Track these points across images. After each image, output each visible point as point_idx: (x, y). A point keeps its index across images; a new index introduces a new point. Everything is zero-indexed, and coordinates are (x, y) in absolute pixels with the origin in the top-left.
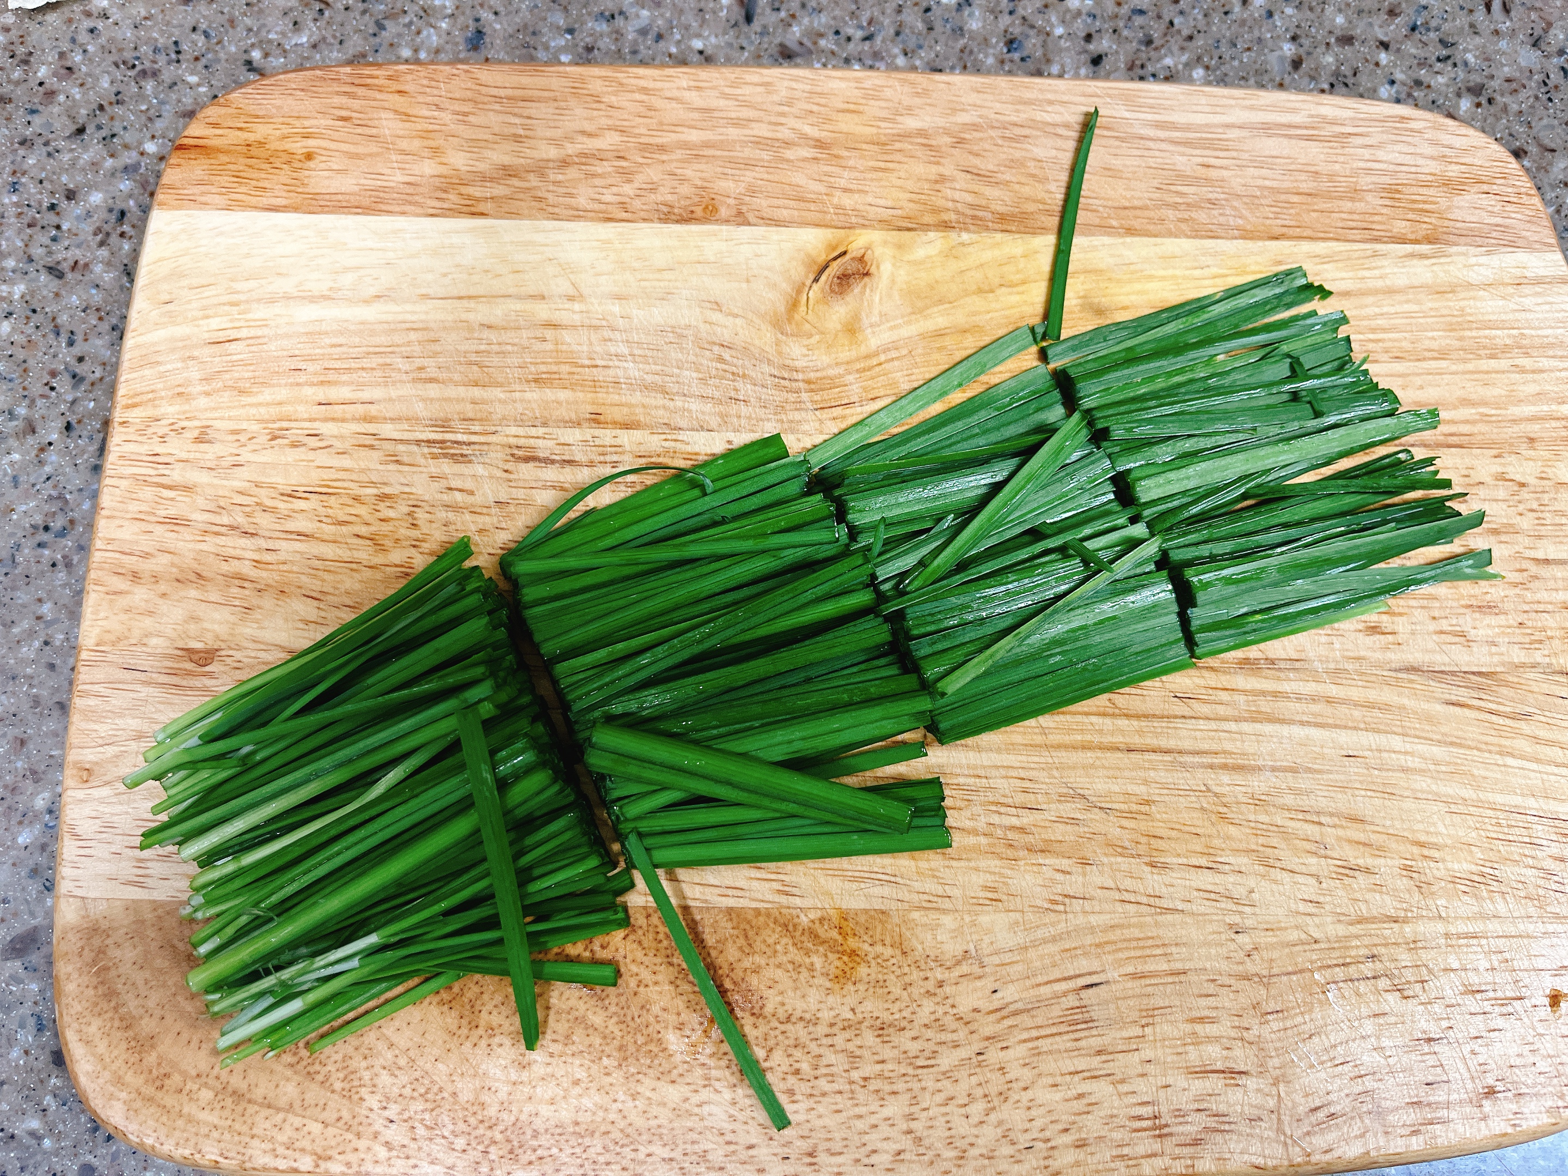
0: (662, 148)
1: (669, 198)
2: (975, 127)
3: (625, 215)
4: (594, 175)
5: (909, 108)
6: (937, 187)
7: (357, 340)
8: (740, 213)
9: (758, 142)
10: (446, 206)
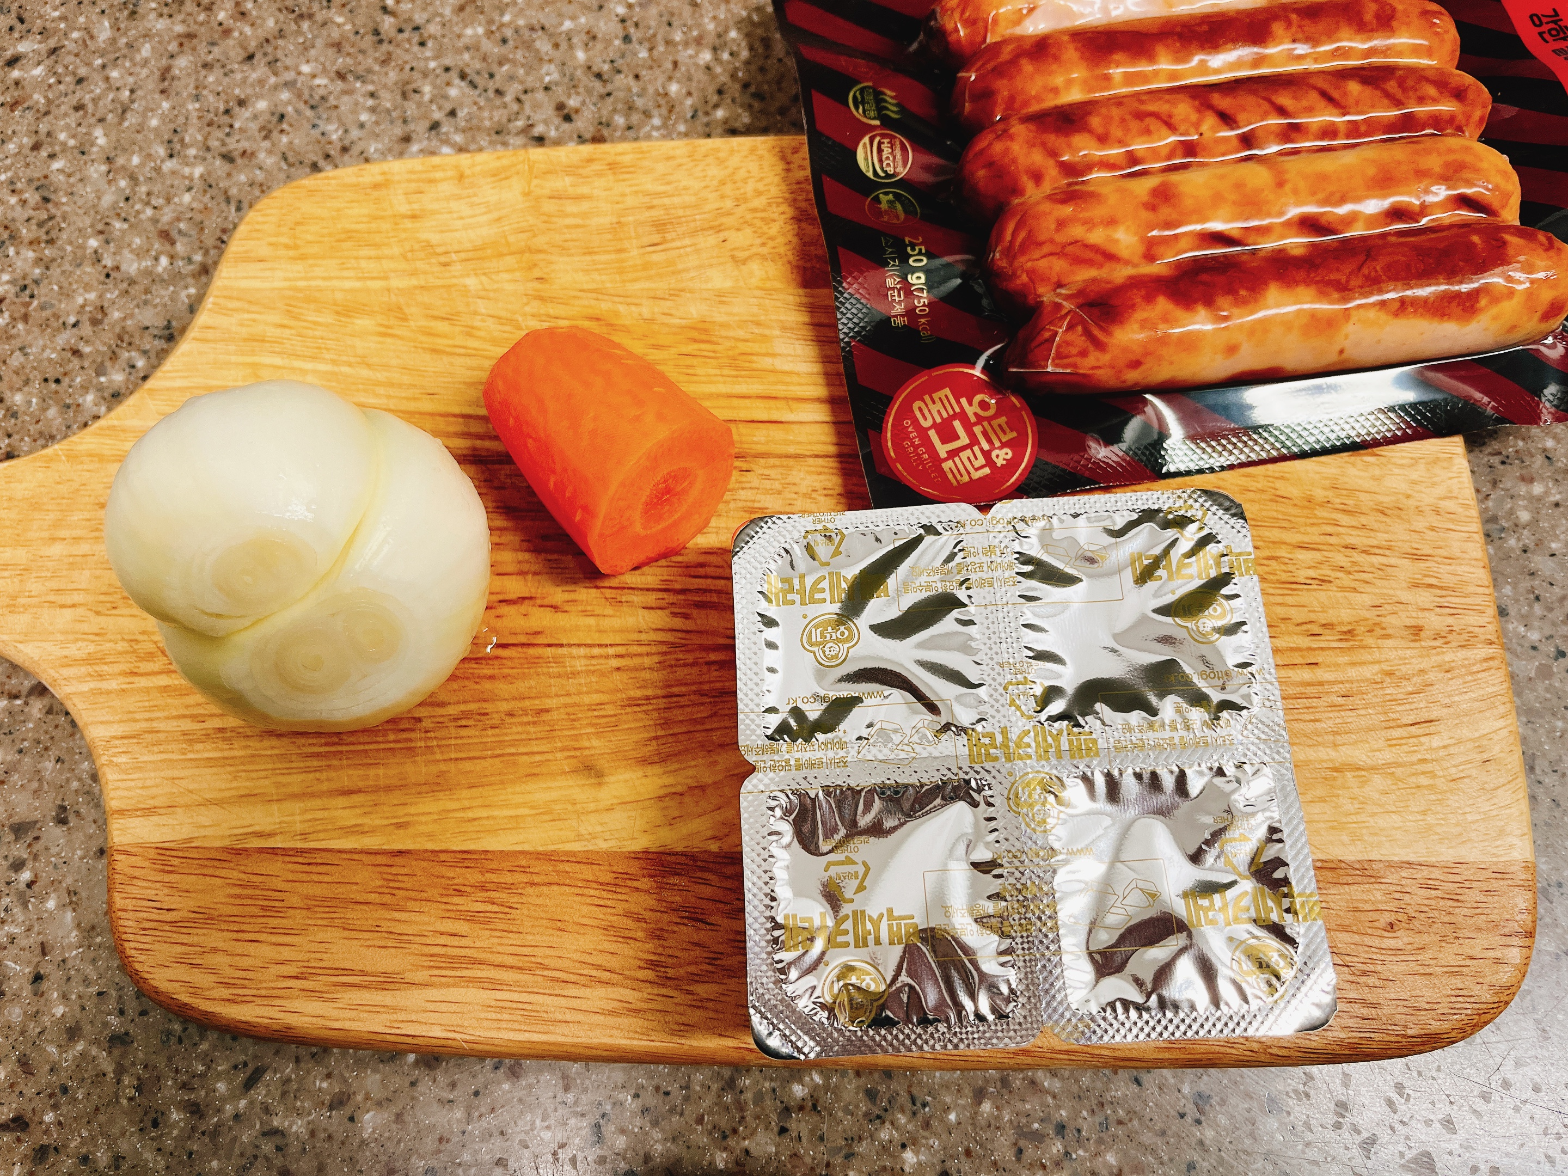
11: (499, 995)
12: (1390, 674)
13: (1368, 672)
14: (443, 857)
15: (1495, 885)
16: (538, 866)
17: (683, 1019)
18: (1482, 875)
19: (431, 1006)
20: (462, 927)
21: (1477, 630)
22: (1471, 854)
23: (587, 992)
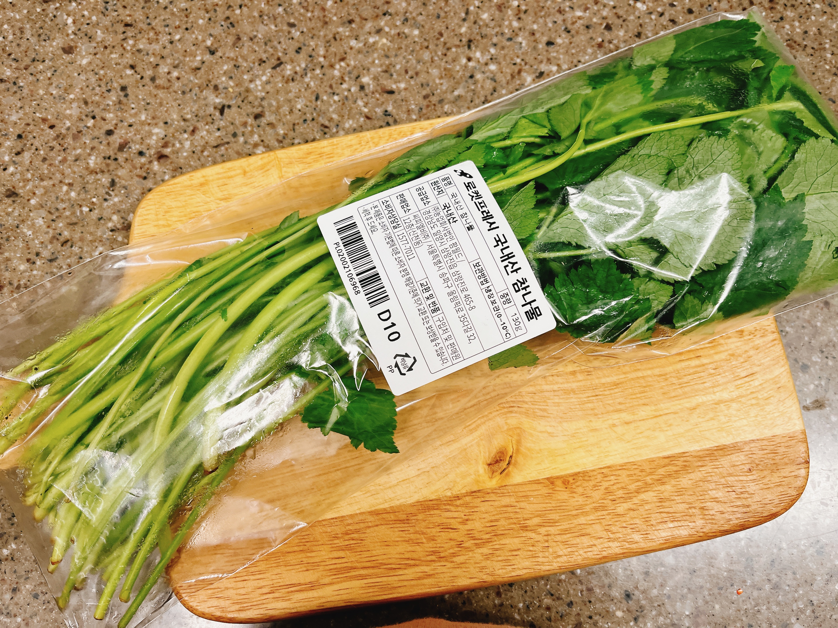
0: (596, 509)
1: (585, 484)
2: (454, 555)
3: (603, 471)
4: (623, 488)
5: (487, 559)
6: (466, 517)
7: (696, 387)
8: (552, 483)
9: (553, 523)
10: (682, 459)
11: (365, 581)
12: (733, 355)
13: (723, 356)
14: (324, 523)
15: (790, 443)
16: (370, 518)
17: (452, 575)
18: (784, 440)
19: (337, 593)
20: (341, 554)
21: (767, 328)
22: (778, 431)
23: (406, 571)
